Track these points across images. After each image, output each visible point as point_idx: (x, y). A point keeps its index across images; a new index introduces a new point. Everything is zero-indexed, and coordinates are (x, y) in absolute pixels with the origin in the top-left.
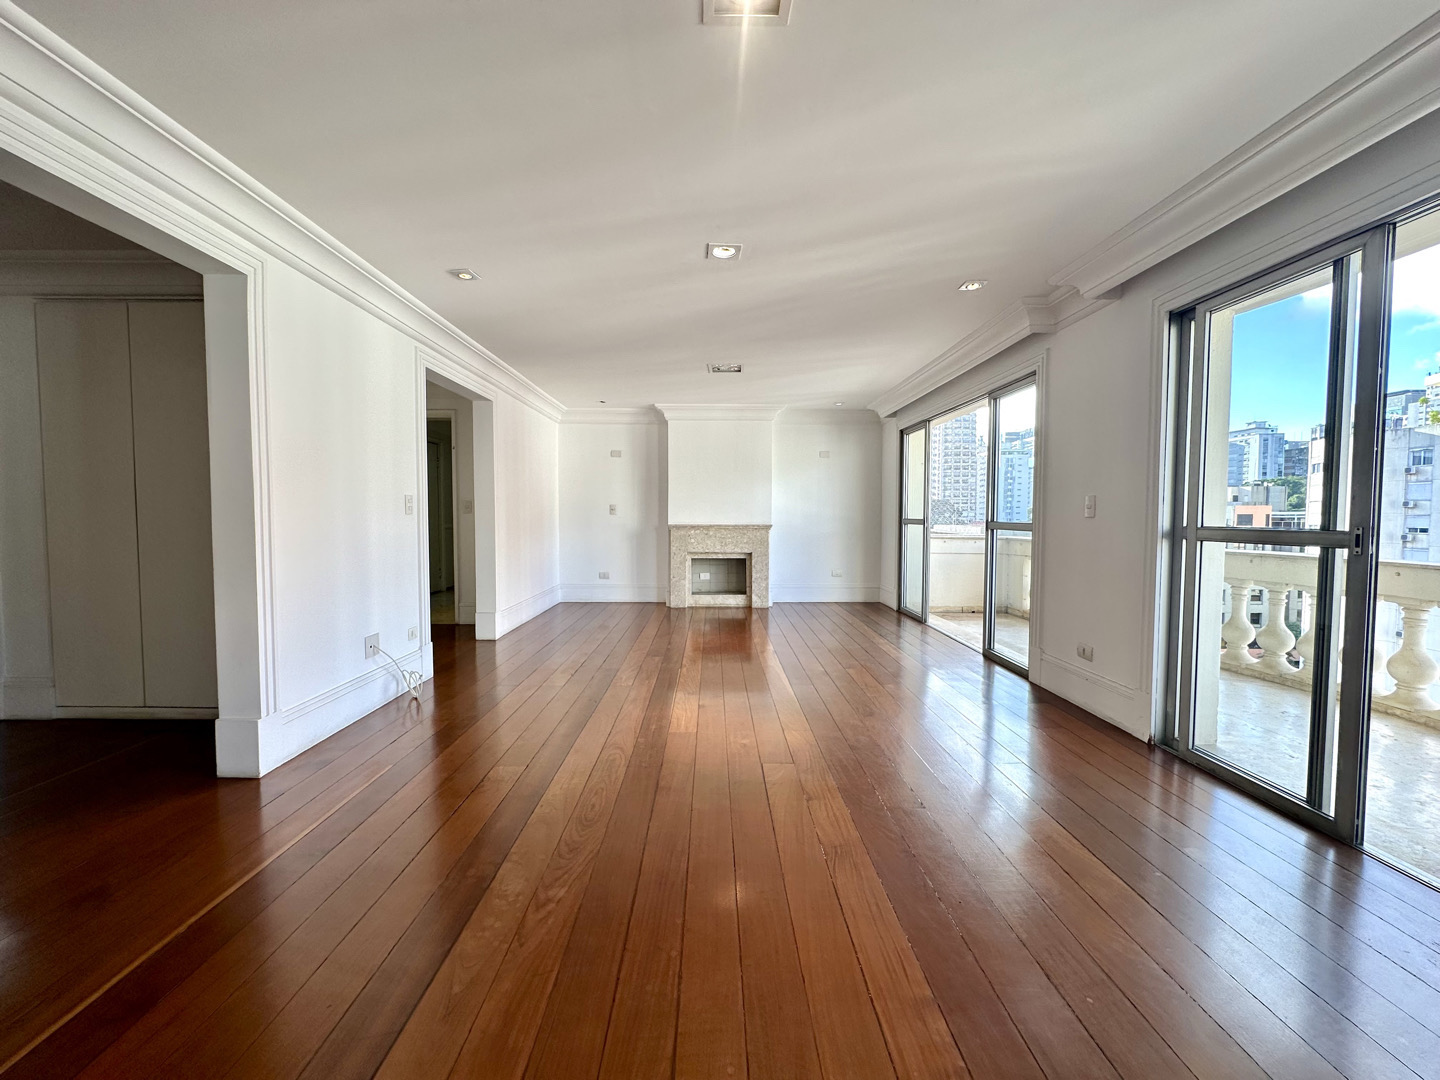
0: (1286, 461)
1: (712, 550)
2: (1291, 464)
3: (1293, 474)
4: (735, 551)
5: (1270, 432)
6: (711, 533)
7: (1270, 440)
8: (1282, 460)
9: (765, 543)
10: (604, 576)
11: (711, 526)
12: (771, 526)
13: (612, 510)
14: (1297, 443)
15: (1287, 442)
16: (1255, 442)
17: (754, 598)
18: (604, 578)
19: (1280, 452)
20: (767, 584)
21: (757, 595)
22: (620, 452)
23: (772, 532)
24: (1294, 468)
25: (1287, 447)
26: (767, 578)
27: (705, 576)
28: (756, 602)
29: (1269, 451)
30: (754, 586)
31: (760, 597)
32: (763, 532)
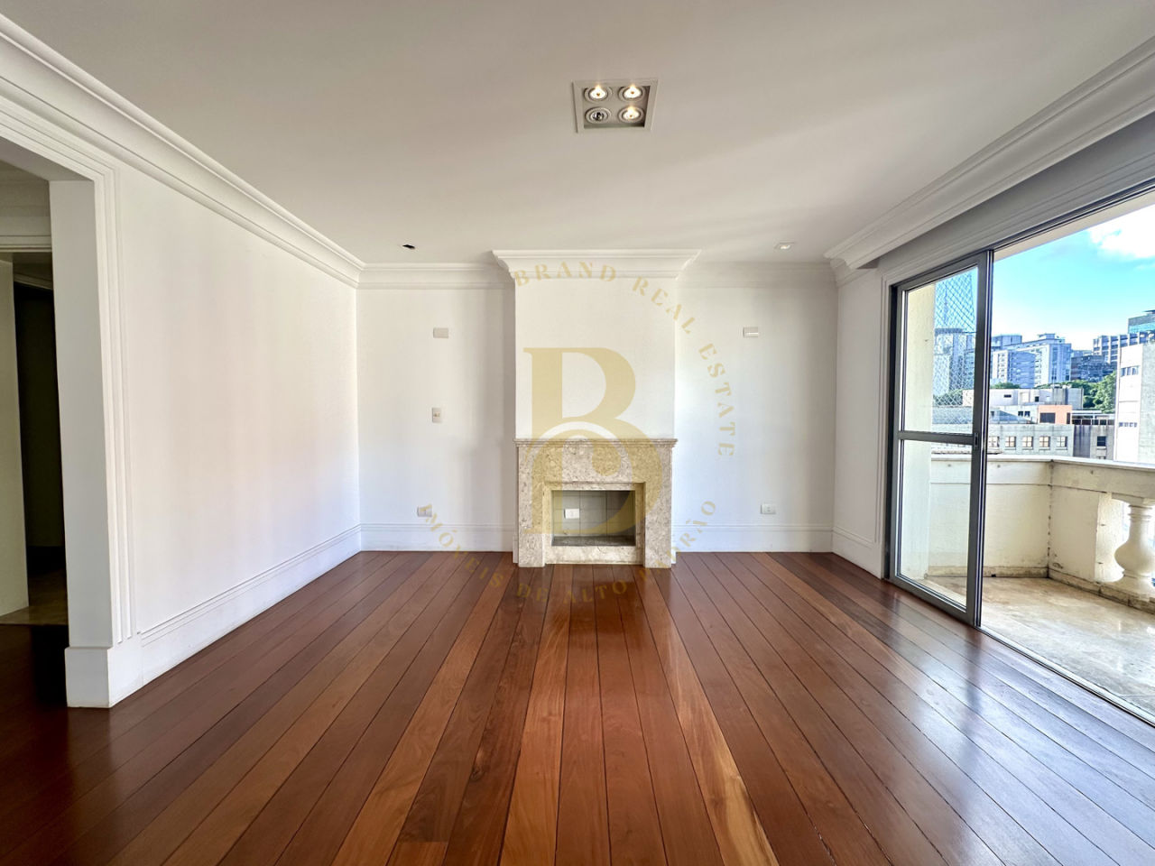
0: (1072, 367)
1: (582, 479)
2: (1076, 370)
3: (1080, 378)
4: (618, 480)
5: (1058, 342)
6: (582, 453)
7: (1059, 349)
8: (1069, 367)
9: (664, 468)
10: (424, 512)
11: (581, 441)
12: (676, 441)
13: (436, 416)
14: (1081, 352)
15: (1072, 351)
16: (1046, 350)
17: (649, 553)
18: (425, 515)
19: (1067, 359)
20: (669, 531)
21: (652, 548)
22: (447, 330)
23: (677, 452)
24: (1080, 373)
25: (1072, 355)
26: (668, 523)
27: (573, 513)
28: (652, 560)
29: (1059, 358)
30: (648, 534)
31: (657, 552)
32: (663, 450)
